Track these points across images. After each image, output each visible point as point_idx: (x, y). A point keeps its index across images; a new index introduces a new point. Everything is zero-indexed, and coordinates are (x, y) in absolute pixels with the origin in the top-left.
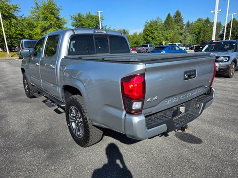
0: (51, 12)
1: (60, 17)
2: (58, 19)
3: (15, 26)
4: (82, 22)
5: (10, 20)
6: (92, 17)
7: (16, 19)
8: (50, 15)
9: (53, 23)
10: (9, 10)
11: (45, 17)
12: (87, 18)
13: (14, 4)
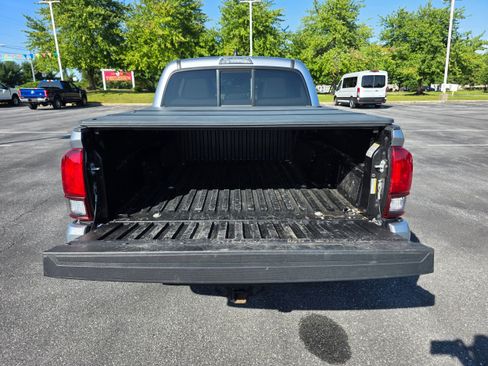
0: (339, 14)
1: (357, 23)
2: (351, 27)
3: (271, 49)
4: (405, 30)
5: (266, 38)
6: (433, 15)
7: (275, 36)
8: (335, 21)
9: (338, 36)
10: (266, 21)
11: (325, 26)
12: (421, 18)
13: (276, 10)
